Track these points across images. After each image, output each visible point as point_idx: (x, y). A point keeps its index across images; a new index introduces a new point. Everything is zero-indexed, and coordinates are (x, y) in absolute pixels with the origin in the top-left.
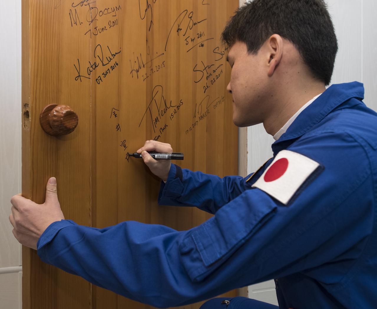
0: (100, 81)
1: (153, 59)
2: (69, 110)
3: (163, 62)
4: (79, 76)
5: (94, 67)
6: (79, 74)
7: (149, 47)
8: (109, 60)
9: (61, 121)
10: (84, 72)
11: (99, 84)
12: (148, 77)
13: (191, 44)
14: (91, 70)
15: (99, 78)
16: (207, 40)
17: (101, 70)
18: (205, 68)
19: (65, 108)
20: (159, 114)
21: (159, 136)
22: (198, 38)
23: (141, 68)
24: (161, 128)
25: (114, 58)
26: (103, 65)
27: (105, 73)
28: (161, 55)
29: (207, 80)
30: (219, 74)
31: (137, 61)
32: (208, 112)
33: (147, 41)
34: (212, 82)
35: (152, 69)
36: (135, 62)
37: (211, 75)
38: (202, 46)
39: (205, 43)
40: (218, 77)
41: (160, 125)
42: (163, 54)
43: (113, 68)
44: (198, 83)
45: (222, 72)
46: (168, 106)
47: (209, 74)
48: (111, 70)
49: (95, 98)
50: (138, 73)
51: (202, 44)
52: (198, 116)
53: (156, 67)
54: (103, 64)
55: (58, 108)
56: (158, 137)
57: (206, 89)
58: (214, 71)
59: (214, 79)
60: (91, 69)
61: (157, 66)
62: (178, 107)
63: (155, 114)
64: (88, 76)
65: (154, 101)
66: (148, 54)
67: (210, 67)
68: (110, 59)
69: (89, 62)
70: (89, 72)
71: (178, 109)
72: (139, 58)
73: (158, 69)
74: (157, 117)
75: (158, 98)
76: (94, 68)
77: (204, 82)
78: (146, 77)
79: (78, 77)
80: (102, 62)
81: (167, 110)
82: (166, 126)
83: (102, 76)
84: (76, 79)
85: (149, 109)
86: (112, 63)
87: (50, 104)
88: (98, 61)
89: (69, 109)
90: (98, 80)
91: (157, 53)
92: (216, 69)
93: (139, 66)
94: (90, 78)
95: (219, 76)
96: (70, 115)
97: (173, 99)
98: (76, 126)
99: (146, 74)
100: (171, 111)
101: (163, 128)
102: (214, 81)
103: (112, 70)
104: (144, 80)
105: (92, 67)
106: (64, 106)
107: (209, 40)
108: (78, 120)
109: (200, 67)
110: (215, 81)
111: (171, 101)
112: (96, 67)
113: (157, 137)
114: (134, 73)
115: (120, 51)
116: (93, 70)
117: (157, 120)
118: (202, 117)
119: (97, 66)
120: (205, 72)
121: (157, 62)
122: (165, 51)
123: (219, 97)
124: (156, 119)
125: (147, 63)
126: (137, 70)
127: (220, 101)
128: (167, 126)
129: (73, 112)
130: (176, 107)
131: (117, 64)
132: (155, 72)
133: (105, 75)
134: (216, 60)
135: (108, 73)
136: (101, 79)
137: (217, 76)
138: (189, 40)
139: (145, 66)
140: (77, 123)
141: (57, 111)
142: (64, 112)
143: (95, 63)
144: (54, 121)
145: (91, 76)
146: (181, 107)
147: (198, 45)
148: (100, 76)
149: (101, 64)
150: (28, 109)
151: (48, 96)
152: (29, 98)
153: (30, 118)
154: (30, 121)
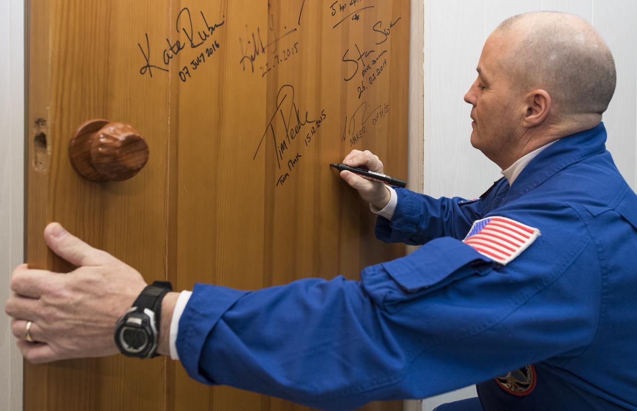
0: (187, 76)
1: (279, 39)
2: (130, 133)
3: (296, 44)
4: (148, 66)
5: (175, 49)
6: (148, 61)
7: (272, 16)
8: (204, 38)
9: (116, 157)
10: (156, 58)
11: (185, 81)
12: (270, 69)
13: (339, 15)
14: (170, 56)
15: (185, 71)
16: (365, 8)
17: (188, 55)
18: (361, 57)
19: (123, 130)
20: (287, 135)
21: (287, 174)
22: (351, 4)
23: (258, 54)
24: (290, 160)
25: (212, 34)
26: (193, 46)
27: (196, 61)
28: (293, 31)
29: (363, 76)
30: (382, 67)
31: (252, 41)
32: (364, 131)
33: (269, 5)
34: (372, 80)
35: (277, 57)
36: (249, 42)
37: (369, 67)
38: (357, 18)
39: (361, 14)
40: (380, 72)
41: (289, 154)
42: (296, 29)
43: (209, 52)
44: (349, 81)
45: (385, 63)
46: (303, 120)
47: (366, 67)
48: (206, 55)
49: (178, 107)
50: (254, 62)
51: (356, 15)
52: (349, 137)
53: (284, 52)
54: (192, 44)
55: (109, 130)
56: (286, 176)
57: (361, 92)
58: (374, 62)
59: (374, 75)
60: (171, 53)
61: (286, 51)
62: (318, 123)
63: (281, 137)
64: (164, 66)
65: (279, 112)
66: (271, 29)
67: (368, 55)
68: (206, 35)
69: (167, 40)
70: (167, 59)
71: (318, 126)
72: (255, 35)
73: (286, 57)
74: (284, 141)
75: (285, 107)
76: (175, 52)
77: (359, 79)
78: (266, 71)
79: (146, 67)
80: (191, 41)
81: (300, 128)
82: (298, 156)
83: (190, 67)
84: (143, 71)
85: (271, 127)
86: (209, 43)
87: (89, 119)
88: (183, 39)
89: (132, 131)
90: (182, 74)
91: (285, 28)
92: (377, 59)
93: (255, 50)
94: (168, 71)
95: (381, 70)
96: (133, 143)
97: (309, 109)
98: (143, 165)
99: (267, 65)
100: (307, 129)
101: (293, 160)
102: (373, 78)
103: (209, 56)
104: (263, 75)
105: (171, 49)
106: (121, 126)
107: (368, 9)
108: (148, 153)
109: (353, 54)
110: (375, 78)
111: (307, 113)
112: (179, 49)
113: (284, 176)
114: (247, 61)
115: (222, 22)
116: (174, 55)
117: (283, 146)
118: (354, 139)
119: (181, 47)
120: (360, 62)
121: (285, 44)
122: (299, 24)
123: (380, 106)
124: (282, 144)
125: (268, 45)
126: (252, 56)
127: (382, 112)
128: (300, 156)
129: (139, 137)
130: (316, 122)
131: (218, 46)
132: (281, 61)
133: (196, 64)
134: (377, 44)
135: (200, 61)
136: (187, 72)
137: (378, 69)
138: (337, 7)
139: (266, 50)
140: (147, 158)
141: (106, 136)
142: (122, 137)
143: (178, 42)
144: (101, 155)
145: (169, 67)
146: (322, 124)
147: (351, 17)
148: (186, 67)
149: (188, 45)
150: (43, 130)
151: (87, 103)
152: (48, 108)
153: (49, 148)
154: (49, 154)
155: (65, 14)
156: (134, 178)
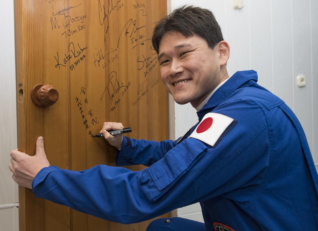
0: (73, 68)
1: (109, 53)
2: (52, 88)
3: (117, 55)
4: (58, 64)
5: (68, 58)
6: (58, 63)
7: (106, 44)
8: (79, 53)
9: (47, 96)
10: (61, 62)
11: (72, 70)
12: (106, 65)
13: (135, 43)
14: (67, 60)
15: (72, 66)
16: (146, 40)
17: (73, 60)
18: (145, 60)
19: (49, 87)
20: (114, 92)
21: (115, 107)
22: (140, 39)
23: (101, 59)
24: (116, 102)
25: (82, 52)
26: (75, 57)
27: (76, 62)
28: (115, 50)
29: (147, 68)
30: (155, 64)
31: (98, 54)
32: (147, 90)
33: (105, 40)
34: (150, 69)
35: (109, 60)
36: (97, 55)
37: (149, 64)
38: (143, 44)
39: (145, 43)
40: (154, 66)
41: (115, 99)
42: (116, 49)
43: (82, 59)
44: (140, 70)
45: (156, 62)
46: (120, 86)
47: (148, 64)
48: (80, 60)
49: (70, 80)
50: (99, 63)
51: (142, 43)
52: (141, 93)
53: (112, 58)
54: (75, 56)
55: (44, 87)
56: (114, 108)
57: (146, 75)
58: (151, 62)
59: (151, 67)
60: (67, 59)
61: (113, 58)
62: (127, 87)
63: (111, 92)
64: (64, 64)
65: (110, 82)
66: (106, 49)
67: (148, 59)
68: (80, 52)
69: (65, 54)
70: (65, 62)
71: (127, 88)
72: (99, 52)
73: (113, 60)
74: (113, 94)
75: (113, 80)
76: (68, 59)
77: (145, 69)
78: (105, 66)
79: (58, 65)
80: (74, 55)
81: (119, 89)
82: (119, 100)
83: (74, 65)
84: (56, 66)
85: (107, 88)
86: (81, 56)
87: (38, 84)
88: (71, 54)
89: (52, 87)
90: (71, 67)
91: (112, 49)
92: (153, 61)
93: (100, 58)
94: (66, 66)
95: (155, 65)
96: (53, 92)
97: (123, 81)
98: (57, 100)
99: (105, 63)
100: (122, 89)
101: (117, 102)
102: (151, 69)
103: (81, 60)
104: (103, 68)
105: (67, 58)
106: (48, 86)
107: (148, 40)
108: (58, 95)
109: (142, 59)
110: (152, 69)
111: (122, 83)
112: (70, 58)
113: (113, 108)
114: (97, 62)
115: (86, 47)
116: (68, 60)
117: (113, 96)
118: (143, 94)
119: (70, 57)
120: (145, 62)
121: (112, 55)
122: (118, 47)
123: (155, 80)
124: (112, 95)
125: (105, 56)
126: (98, 60)
127: (156, 83)
128: (120, 100)
129: (55, 89)
130: (126, 87)
131: (85, 56)
132: (111, 62)
133: (76, 64)
134: (152, 55)
135: (78, 62)
136: (73, 67)
137: (153, 65)
138: (134, 40)
139: (104, 58)
140: (58, 97)
141: (43, 89)
142: (49, 89)
143: (69, 55)
144: (42, 96)
145: (66, 65)
146: (129, 87)
147: (140, 44)
148: (72, 65)
149: (73, 56)
150: (22, 88)
151: (37, 78)
152: (23, 80)
153: (24, 94)
154: (24, 96)
155: (28, 46)
156: (54, 105)
